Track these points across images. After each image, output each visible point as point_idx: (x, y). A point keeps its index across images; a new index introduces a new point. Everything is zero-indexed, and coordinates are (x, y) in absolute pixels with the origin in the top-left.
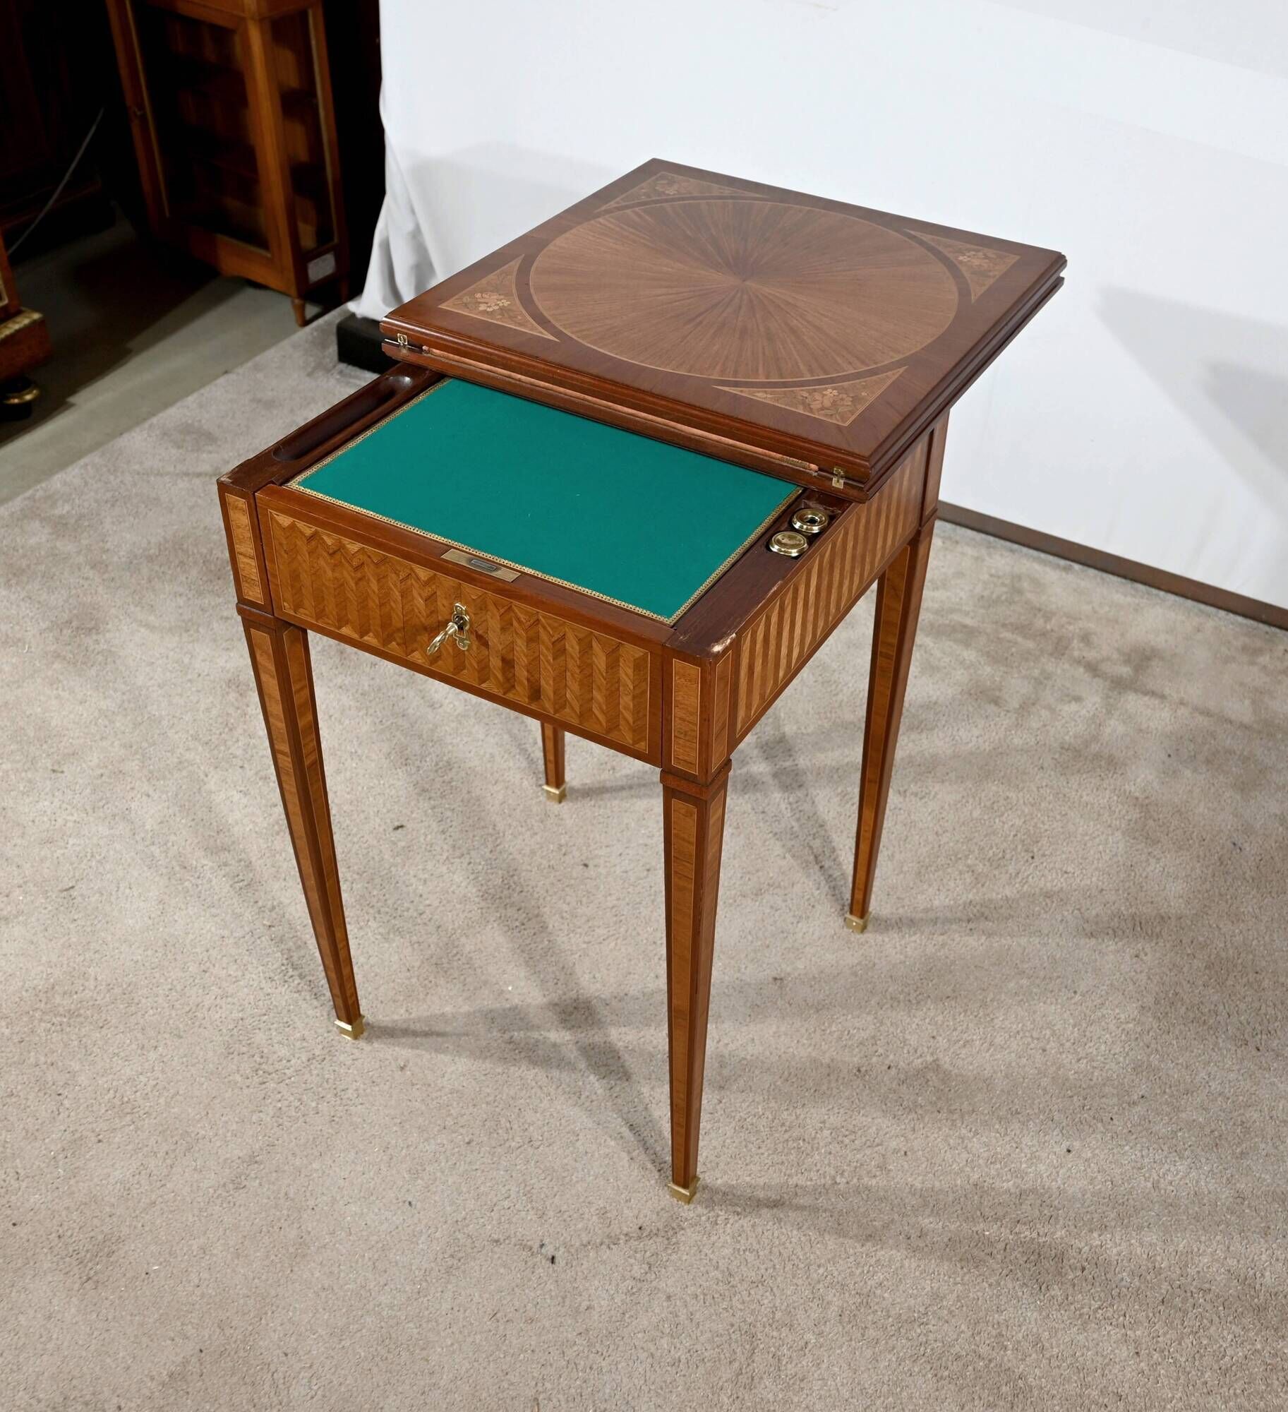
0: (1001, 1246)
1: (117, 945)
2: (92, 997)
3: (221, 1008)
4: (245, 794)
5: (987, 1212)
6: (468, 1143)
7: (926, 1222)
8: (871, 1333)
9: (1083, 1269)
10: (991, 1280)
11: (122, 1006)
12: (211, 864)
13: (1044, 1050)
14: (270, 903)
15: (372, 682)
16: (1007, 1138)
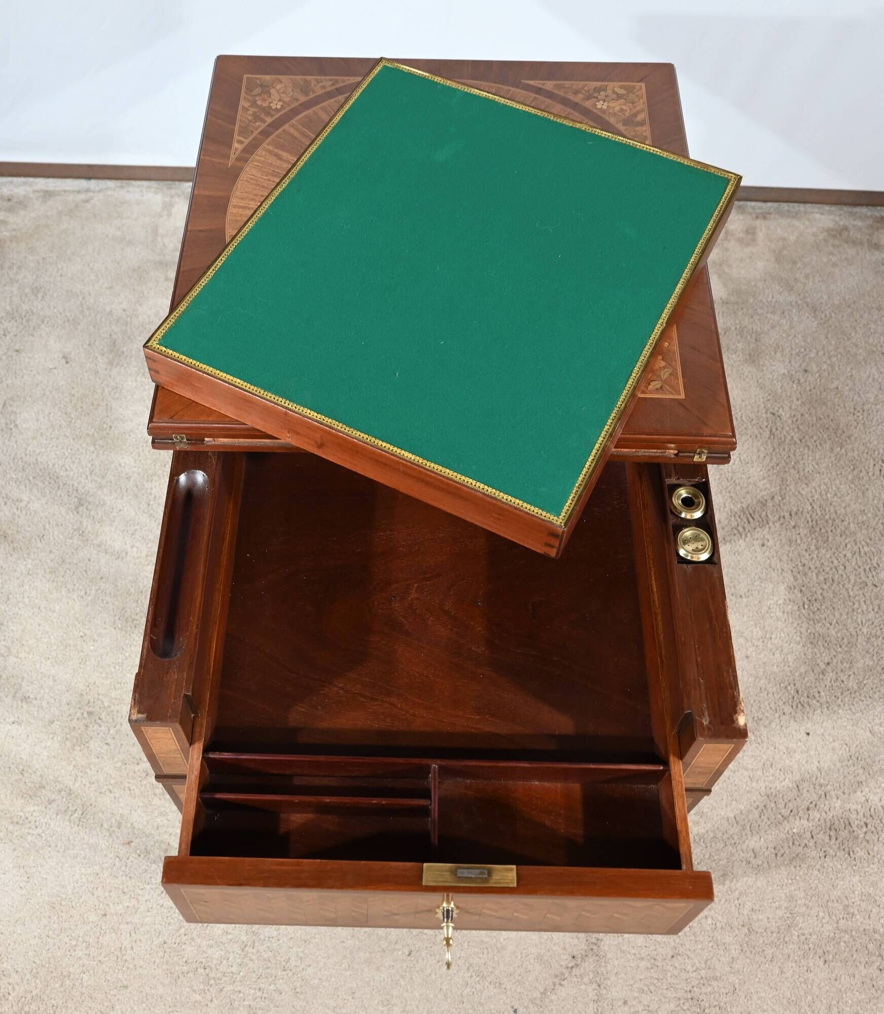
0: (808, 835)
1: (11, 929)
2: (26, 991)
3: (140, 941)
4: (19, 724)
5: (786, 812)
6: (409, 955)
7: (753, 842)
8: (769, 951)
9: (866, 825)
10: (818, 867)
11: (57, 985)
12: (36, 808)
13: (747, 657)
14: (113, 821)
15: (52, 556)
16: (765, 745)
